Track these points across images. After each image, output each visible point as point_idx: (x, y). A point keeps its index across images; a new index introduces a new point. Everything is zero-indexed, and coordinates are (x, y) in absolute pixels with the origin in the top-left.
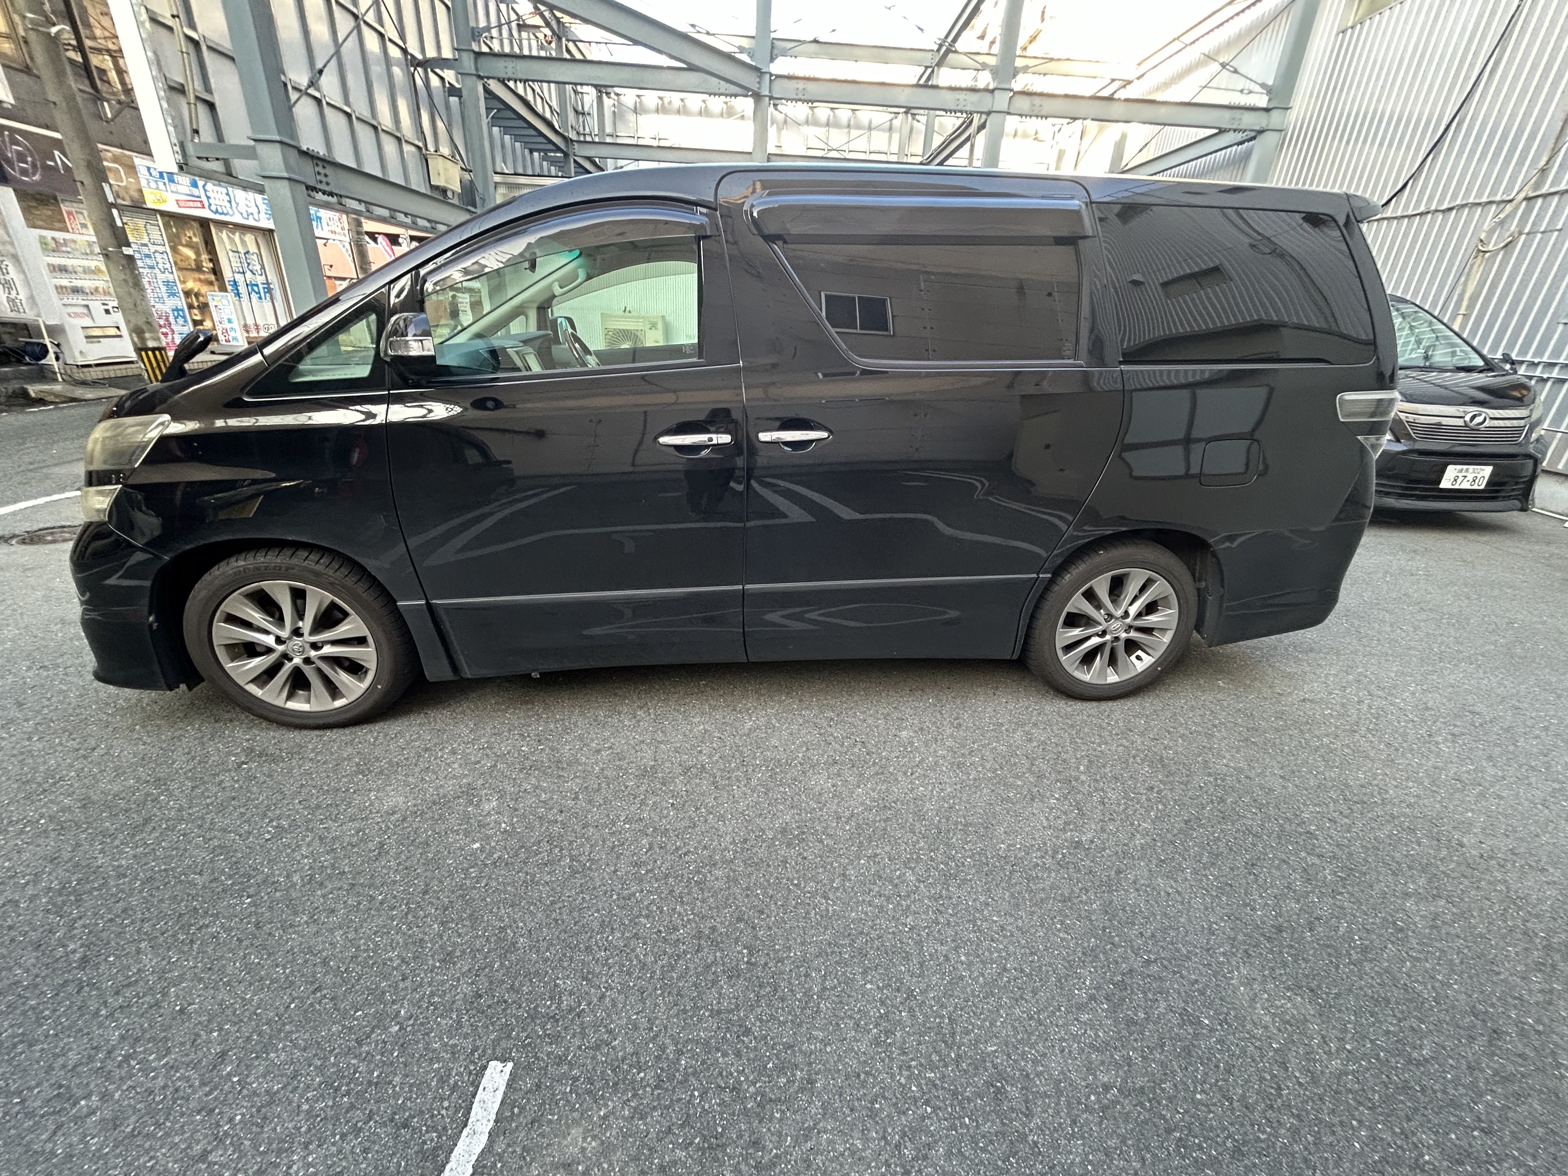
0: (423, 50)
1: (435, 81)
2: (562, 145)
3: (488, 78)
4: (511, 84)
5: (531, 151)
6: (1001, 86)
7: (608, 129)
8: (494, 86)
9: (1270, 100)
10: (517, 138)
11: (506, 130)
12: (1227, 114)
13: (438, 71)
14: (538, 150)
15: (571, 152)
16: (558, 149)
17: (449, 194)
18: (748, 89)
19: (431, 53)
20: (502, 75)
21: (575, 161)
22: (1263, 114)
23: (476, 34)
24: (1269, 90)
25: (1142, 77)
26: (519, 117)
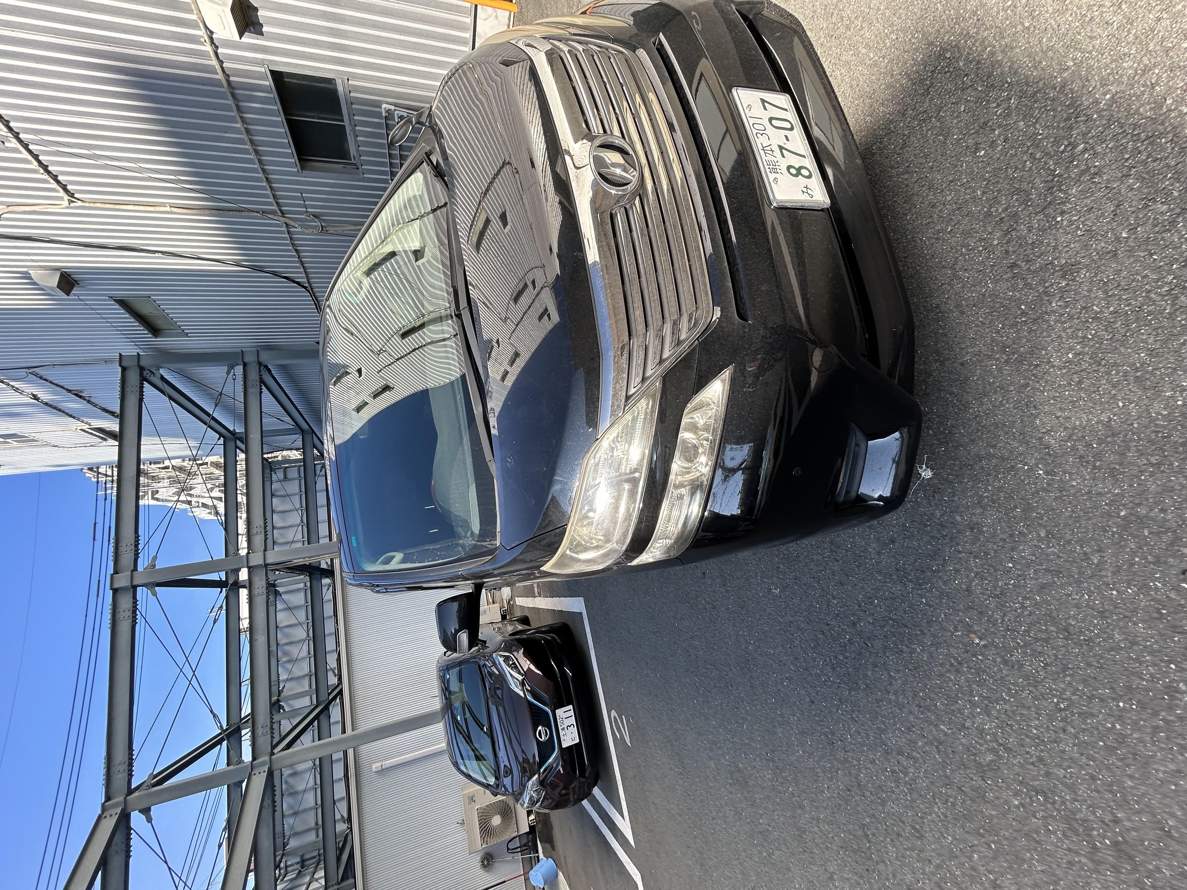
6: (245, 563)
9: (238, 365)
12: (251, 391)
22: (249, 368)
24: (231, 367)
25: (233, 433)
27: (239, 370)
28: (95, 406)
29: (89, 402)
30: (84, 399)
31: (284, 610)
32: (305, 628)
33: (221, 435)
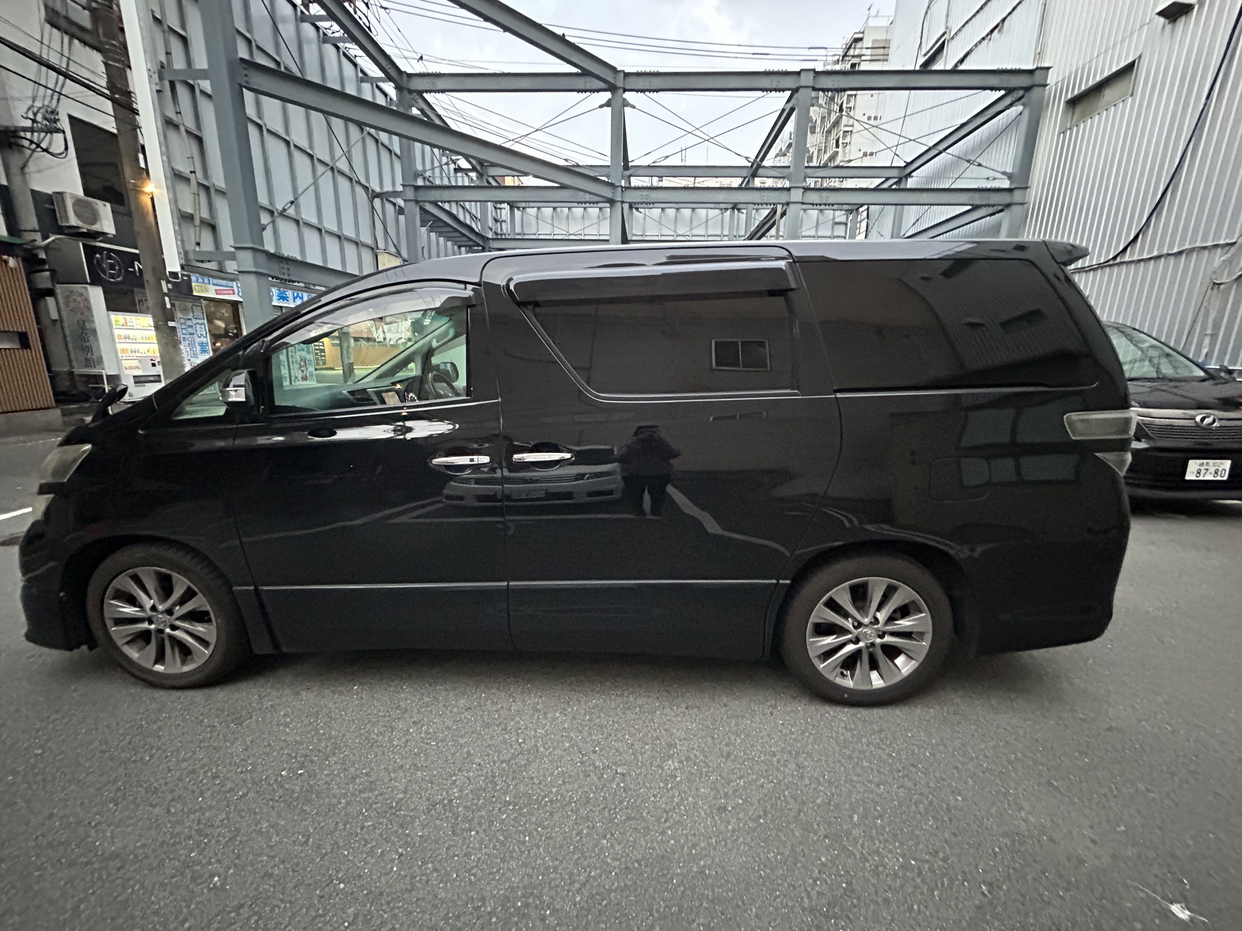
0: (381, 186)
1: (389, 208)
2: (481, 243)
3: (425, 201)
4: (440, 204)
5: (459, 247)
6: (795, 185)
7: (518, 230)
8: (429, 207)
9: (1011, 183)
10: (448, 239)
11: (440, 234)
12: (977, 195)
13: (392, 199)
14: (465, 246)
15: (487, 246)
18: (606, 198)
19: (388, 188)
20: (433, 199)
22: (1006, 194)
23: (417, 175)
24: (1010, 176)
25: (909, 175)
26: (448, 225)
27: (1006, 184)
28: (976, 45)
29: (983, 39)
30: (987, 35)
31: (707, 216)
32: (688, 233)
33: (908, 164)
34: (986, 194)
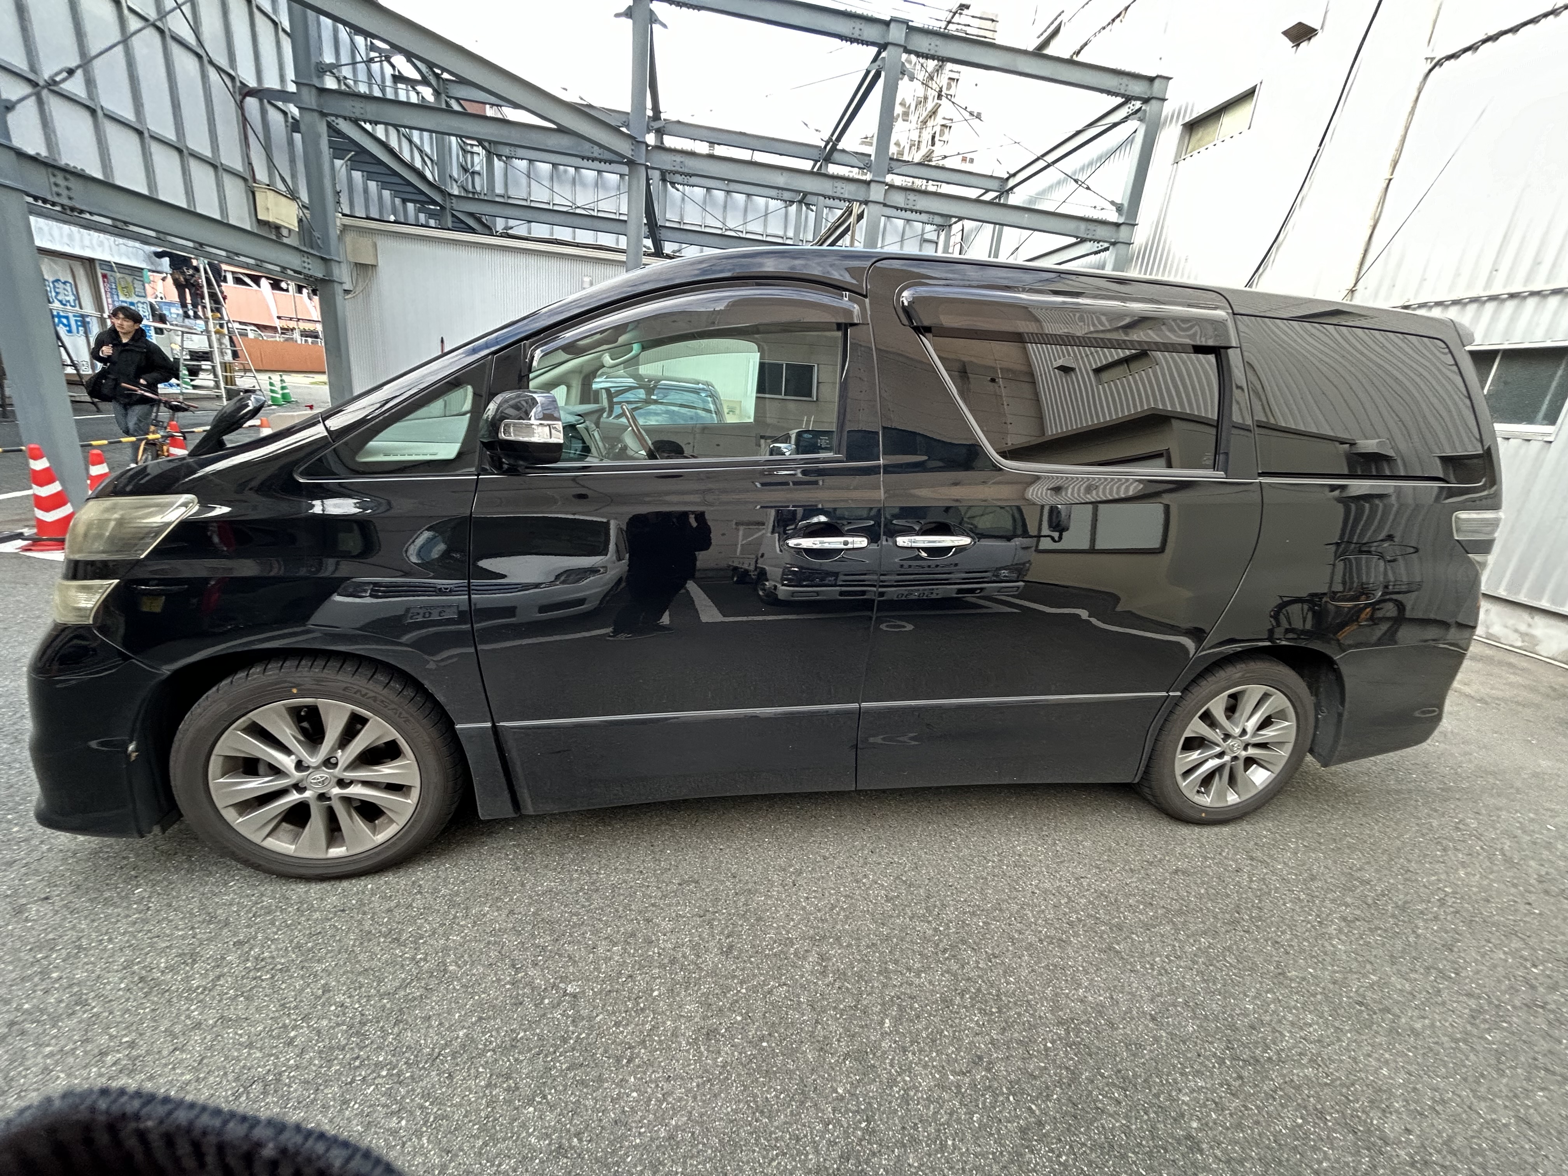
0: (259, 77)
1: (274, 116)
2: (438, 199)
3: (336, 115)
4: (368, 127)
6: (876, 179)
7: (499, 190)
8: (344, 126)
10: (383, 185)
11: (369, 175)
12: (1083, 226)
13: (280, 104)
14: (411, 201)
15: (448, 206)
16: (435, 203)
17: (285, 232)
18: (624, 157)
19: (271, 83)
20: (352, 115)
21: (453, 216)
22: (1114, 229)
23: (323, 70)
24: (1119, 208)
25: (1013, 189)
26: (380, 162)
28: (1095, 34)
29: (1103, 28)
30: (1108, 24)
33: (1010, 176)
34: (1092, 226)
